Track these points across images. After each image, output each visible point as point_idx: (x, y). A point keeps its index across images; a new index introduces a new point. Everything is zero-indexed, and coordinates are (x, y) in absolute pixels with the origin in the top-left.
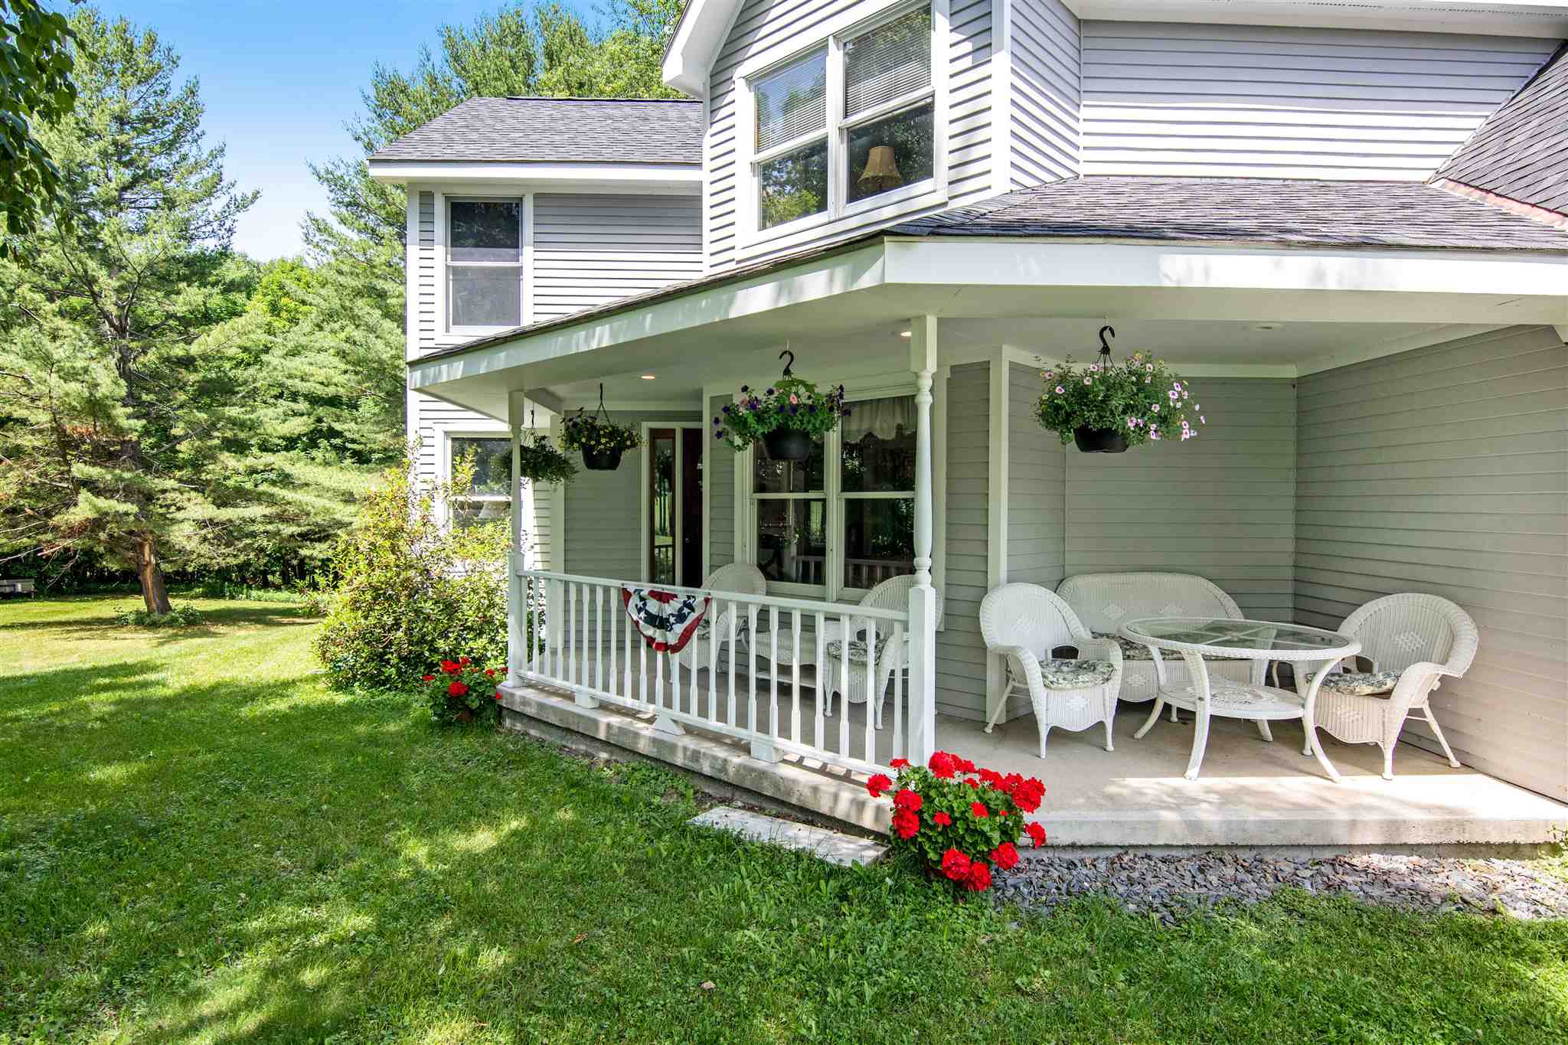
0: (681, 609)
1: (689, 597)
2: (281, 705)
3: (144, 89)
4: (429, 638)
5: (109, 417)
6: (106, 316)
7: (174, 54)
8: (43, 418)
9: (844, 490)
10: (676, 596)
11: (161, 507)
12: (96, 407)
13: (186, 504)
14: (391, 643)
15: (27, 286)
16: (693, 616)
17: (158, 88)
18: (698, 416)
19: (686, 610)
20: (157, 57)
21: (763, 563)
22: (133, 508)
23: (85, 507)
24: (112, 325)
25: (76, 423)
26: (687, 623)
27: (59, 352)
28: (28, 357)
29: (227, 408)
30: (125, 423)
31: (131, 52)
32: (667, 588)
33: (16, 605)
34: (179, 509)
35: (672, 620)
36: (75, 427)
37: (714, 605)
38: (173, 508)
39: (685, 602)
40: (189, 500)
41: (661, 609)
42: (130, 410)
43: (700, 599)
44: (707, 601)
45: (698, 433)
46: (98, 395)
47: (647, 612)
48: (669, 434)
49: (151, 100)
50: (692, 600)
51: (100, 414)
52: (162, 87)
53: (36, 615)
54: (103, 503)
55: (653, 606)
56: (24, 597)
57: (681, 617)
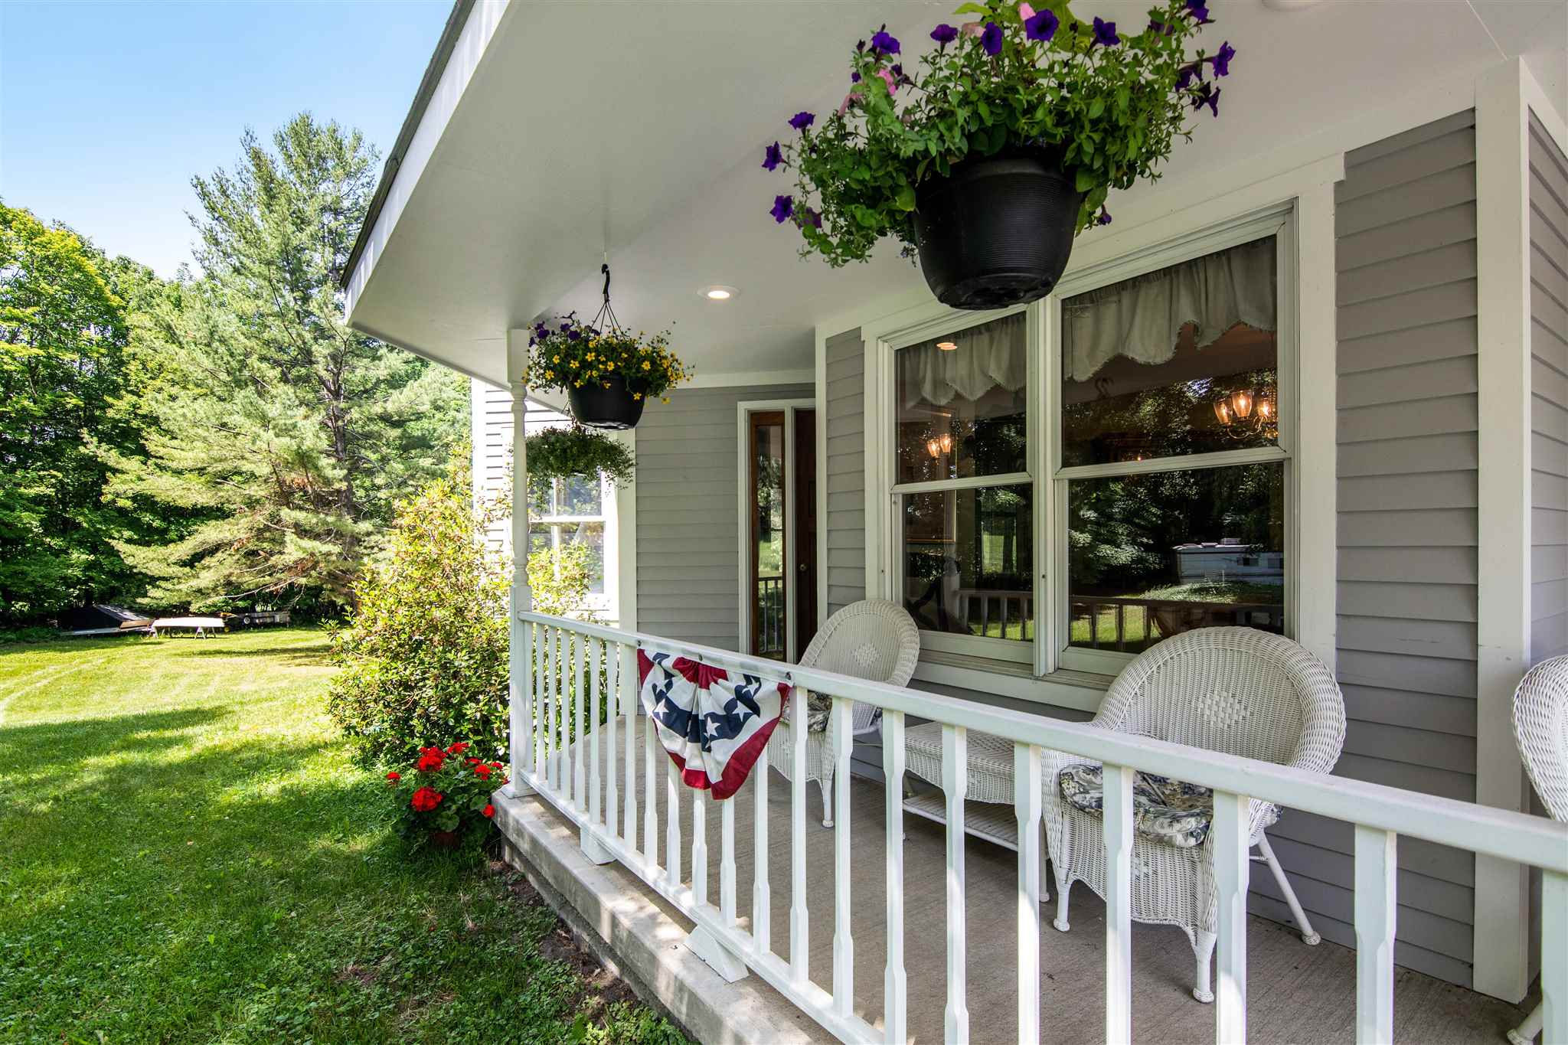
0: (730, 706)
1: (748, 679)
2: (270, 787)
3: (353, 182)
4: (455, 701)
5: (316, 468)
6: (322, 382)
7: (376, 149)
8: (264, 470)
9: (1066, 463)
10: (722, 674)
11: (365, 548)
12: (304, 459)
13: (387, 545)
14: (415, 703)
15: (255, 356)
16: (755, 724)
17: (365, 180)
18: (809, 390)
19: (741, 709)
20: (362, 153)
21: (914, 600)
22: (336, 549)
23: (295, 549)
24: (329, 390)
25: (293, 475)
26: (744, 737)
27: (273, 410)
28: (248, 415)
29: (421, 460)
30: (329, 473)
31: (341, 149)
32: (712, 655)
33: (269, 634)
34: (381, 550)
35: (711, 728)
36: (294, 477)
37: (801, 705)
38: (376, 549)
39: (738, 690)
40: (389, 541)
41: (695, 701)
42: (333, 461)
43: (770, 685)
44: (784, 691)
45: (811, 413)
46: (304, 448)
47: (670, 704)
48: (777, 417)
49: (359, 192)
50: (752, 688)
51: (310, 466)
52: (367, 179)
53: (283, 642)
54: (308, 544)
55: (683, 693)
56: (281, 626)
57: (730, 725)
